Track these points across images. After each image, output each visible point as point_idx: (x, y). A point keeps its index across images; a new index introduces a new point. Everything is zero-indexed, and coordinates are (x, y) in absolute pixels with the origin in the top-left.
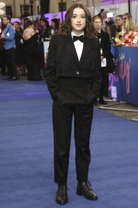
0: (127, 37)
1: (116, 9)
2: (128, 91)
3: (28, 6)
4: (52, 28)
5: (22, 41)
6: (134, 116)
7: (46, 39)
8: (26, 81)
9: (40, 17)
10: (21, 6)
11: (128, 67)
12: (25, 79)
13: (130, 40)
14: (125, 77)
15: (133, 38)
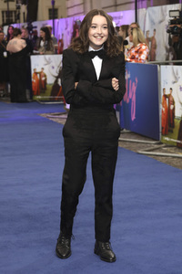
0: (133, 51)
1: (120, 18)
2: (133, 118)
3: (11, 12)
4: (41, 39)
5: (5, 54)
6: (140, 148)
7: (34, 51)
8: (9, 103)
9: (26, 26)
10: (3, 12)
11: (134, 88)
12: (7, 100)
13: (137, 56)
14: (131, 100)
15: (141, 53)
